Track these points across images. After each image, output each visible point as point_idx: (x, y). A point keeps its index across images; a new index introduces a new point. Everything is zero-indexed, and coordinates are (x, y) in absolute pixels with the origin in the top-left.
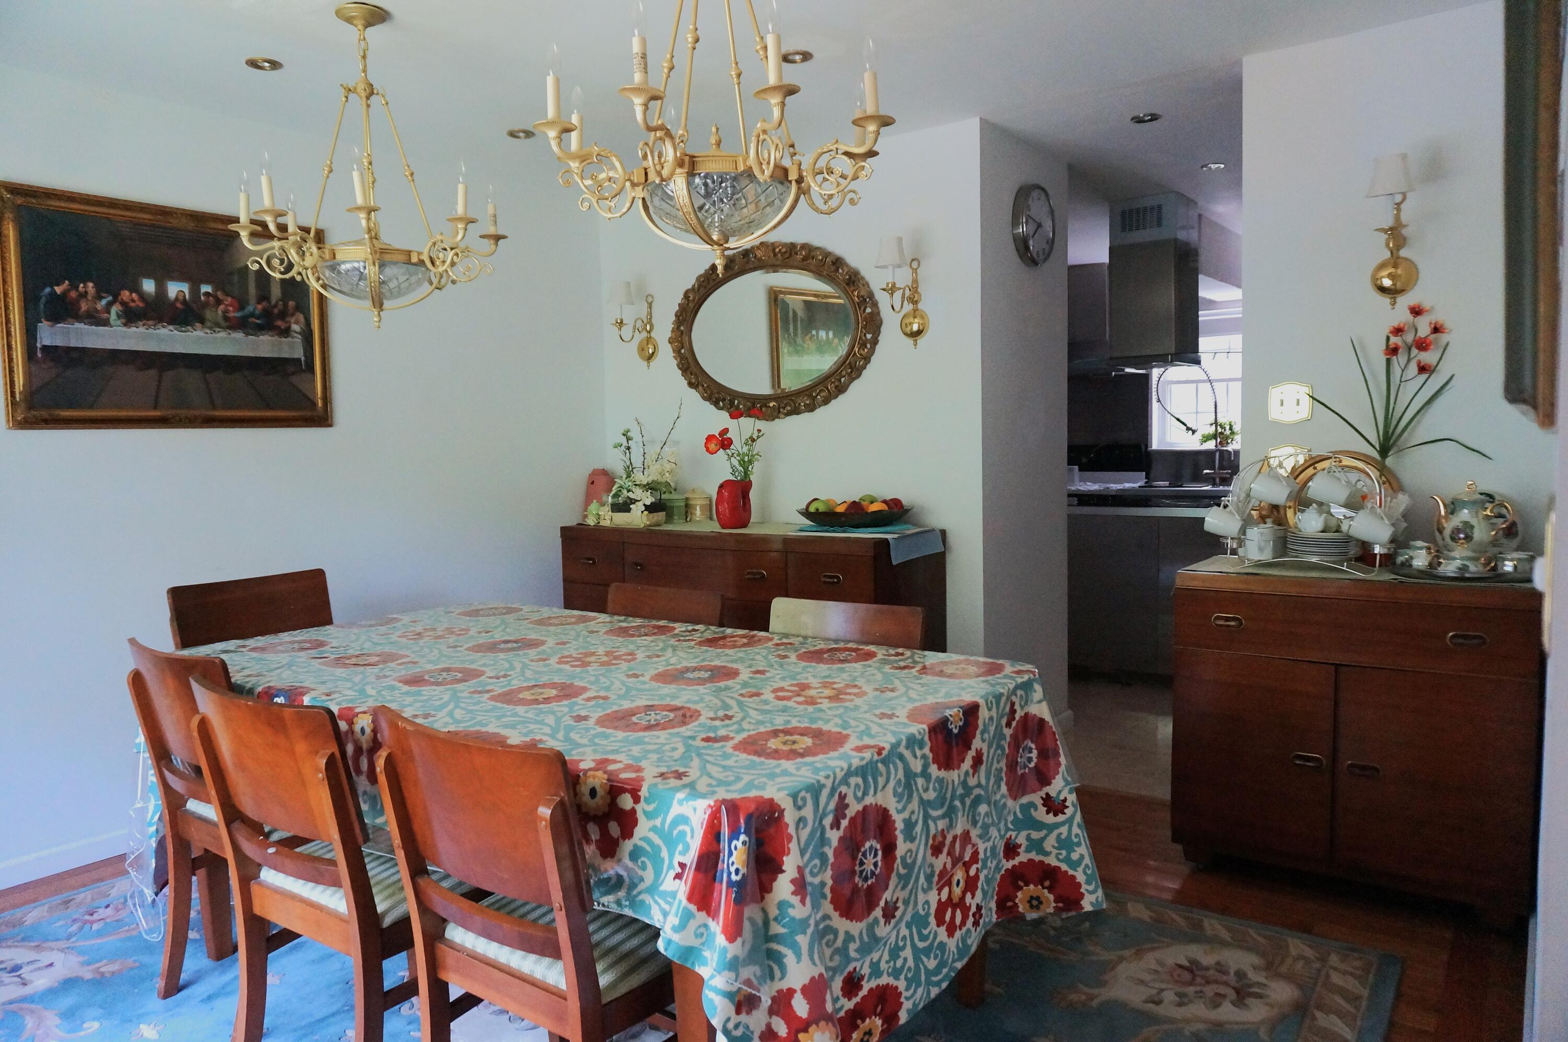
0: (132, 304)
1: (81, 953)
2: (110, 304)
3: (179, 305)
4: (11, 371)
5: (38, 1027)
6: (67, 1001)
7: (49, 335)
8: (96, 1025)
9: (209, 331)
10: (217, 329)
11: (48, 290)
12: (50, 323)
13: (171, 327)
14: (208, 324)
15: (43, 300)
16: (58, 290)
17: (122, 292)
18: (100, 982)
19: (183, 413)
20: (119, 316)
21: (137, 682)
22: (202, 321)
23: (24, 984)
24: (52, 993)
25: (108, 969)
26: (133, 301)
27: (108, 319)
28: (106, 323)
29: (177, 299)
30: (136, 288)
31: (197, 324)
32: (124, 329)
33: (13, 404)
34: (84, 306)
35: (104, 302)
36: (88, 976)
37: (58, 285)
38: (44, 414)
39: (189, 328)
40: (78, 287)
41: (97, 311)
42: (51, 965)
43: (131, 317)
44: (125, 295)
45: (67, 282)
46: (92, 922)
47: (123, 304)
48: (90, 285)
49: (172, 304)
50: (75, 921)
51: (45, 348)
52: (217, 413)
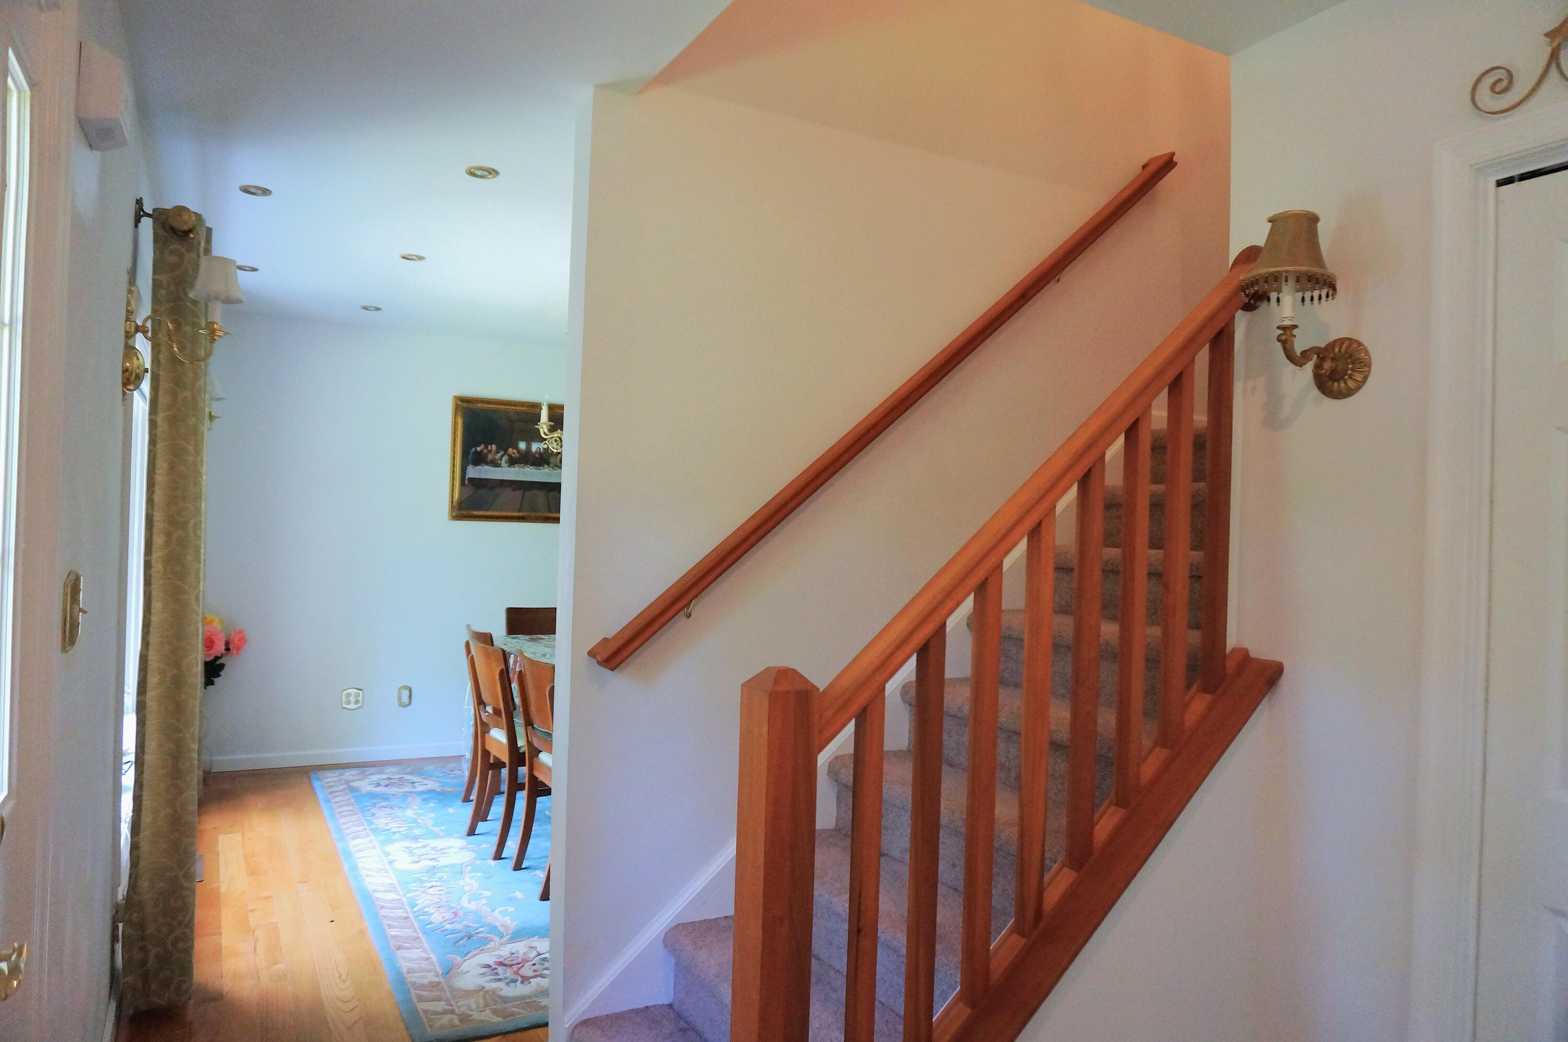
0: (513, 455)
1: (440, 783)
2: (502, 456)
3: (537, 456)
4: (453, 491)
5: (412, 801)
6: (425, 796)
7: (473, 472)
8: (433, 805)
9: (551, 469)
10: (556, 468)
11: (473, 449)
12: (473, 466)
13: (532, 467)
14: (551, 465)
15: (471, 454)
16: (479, 449)
17: (509, 449)
18: (443, 793)
19: (533, 514)
20: (506, 462)
21: (467, 645)
22: (548, 464)
23: (414, 788)
24: (422, 792)
25: (447, 789)
26: (514, 453)
27: (501, 464)
28: (499, 466)
29: (536, 452)
30: (516, 447)
31: (546, 466)
32: (509, 469)
33: (452, 507)
34: (490, 457)
35: (499, 455)
36: (438, 790)
37: (478, 446)
38: (465, 513)
39: (541, 467)
40: (488, 447)
41: (496, 459)
42: (427, 784)
43: (512, 462)
44: (510, 450)
45: (483, 445)
46: (450, 774)
47: (510, 456)
48: (494, 446)
49: (534, 455)
50: (443, 773)
51: (470, 479)
52: (550, 515)
